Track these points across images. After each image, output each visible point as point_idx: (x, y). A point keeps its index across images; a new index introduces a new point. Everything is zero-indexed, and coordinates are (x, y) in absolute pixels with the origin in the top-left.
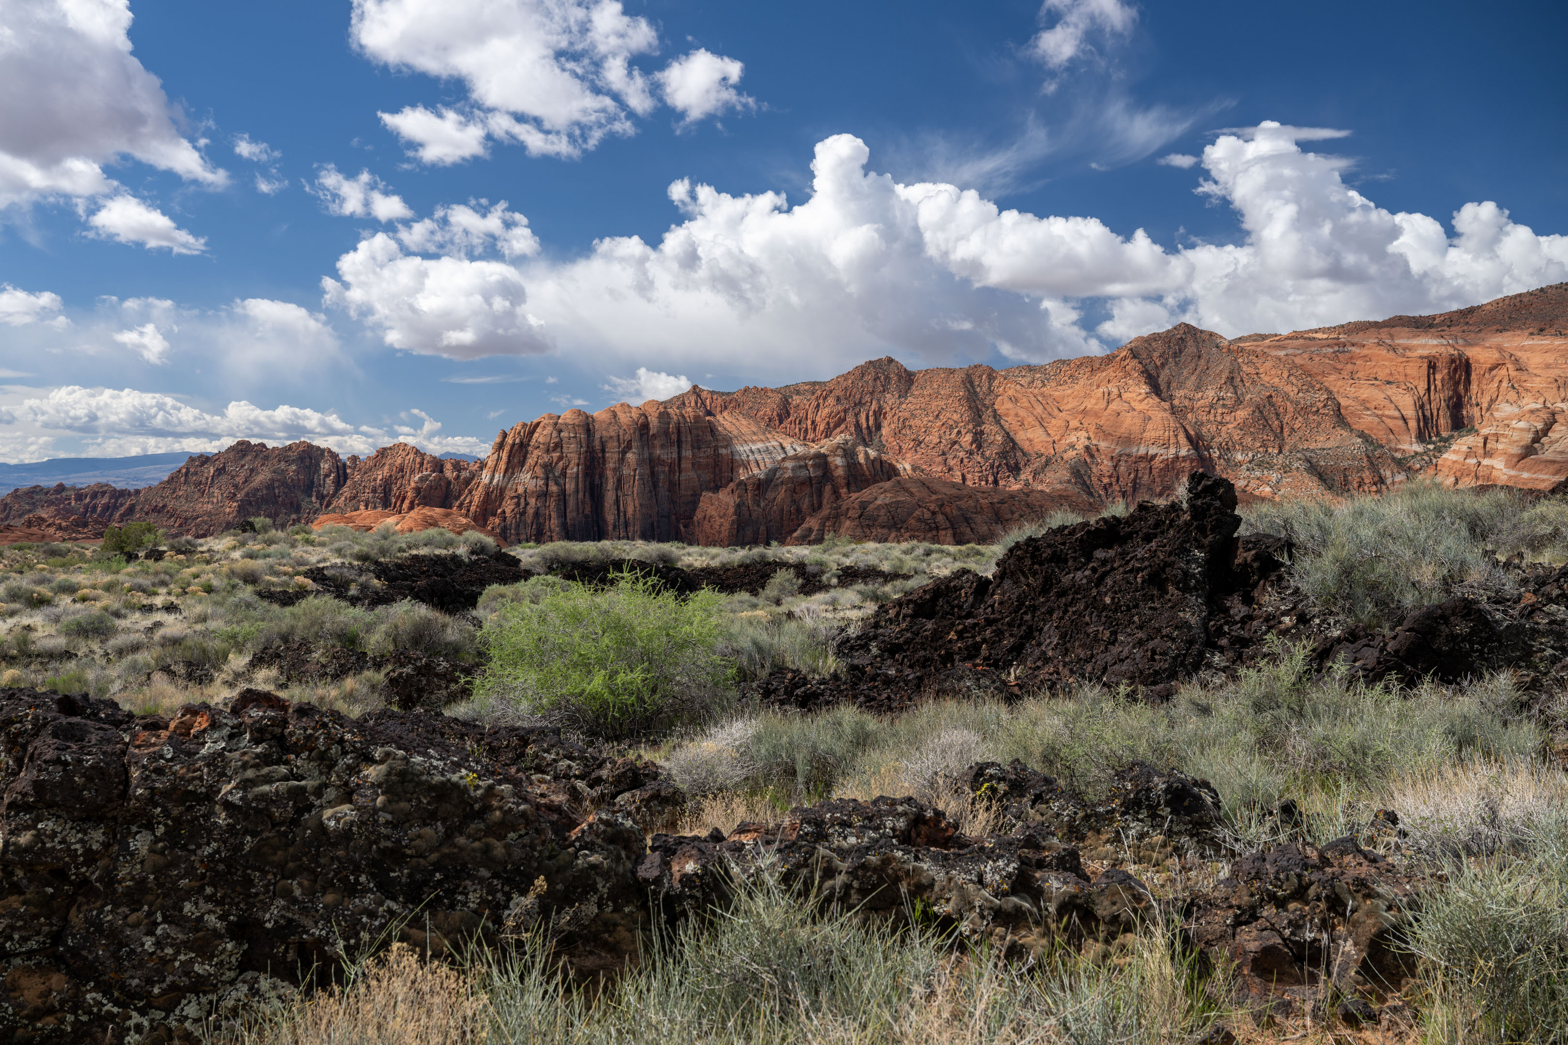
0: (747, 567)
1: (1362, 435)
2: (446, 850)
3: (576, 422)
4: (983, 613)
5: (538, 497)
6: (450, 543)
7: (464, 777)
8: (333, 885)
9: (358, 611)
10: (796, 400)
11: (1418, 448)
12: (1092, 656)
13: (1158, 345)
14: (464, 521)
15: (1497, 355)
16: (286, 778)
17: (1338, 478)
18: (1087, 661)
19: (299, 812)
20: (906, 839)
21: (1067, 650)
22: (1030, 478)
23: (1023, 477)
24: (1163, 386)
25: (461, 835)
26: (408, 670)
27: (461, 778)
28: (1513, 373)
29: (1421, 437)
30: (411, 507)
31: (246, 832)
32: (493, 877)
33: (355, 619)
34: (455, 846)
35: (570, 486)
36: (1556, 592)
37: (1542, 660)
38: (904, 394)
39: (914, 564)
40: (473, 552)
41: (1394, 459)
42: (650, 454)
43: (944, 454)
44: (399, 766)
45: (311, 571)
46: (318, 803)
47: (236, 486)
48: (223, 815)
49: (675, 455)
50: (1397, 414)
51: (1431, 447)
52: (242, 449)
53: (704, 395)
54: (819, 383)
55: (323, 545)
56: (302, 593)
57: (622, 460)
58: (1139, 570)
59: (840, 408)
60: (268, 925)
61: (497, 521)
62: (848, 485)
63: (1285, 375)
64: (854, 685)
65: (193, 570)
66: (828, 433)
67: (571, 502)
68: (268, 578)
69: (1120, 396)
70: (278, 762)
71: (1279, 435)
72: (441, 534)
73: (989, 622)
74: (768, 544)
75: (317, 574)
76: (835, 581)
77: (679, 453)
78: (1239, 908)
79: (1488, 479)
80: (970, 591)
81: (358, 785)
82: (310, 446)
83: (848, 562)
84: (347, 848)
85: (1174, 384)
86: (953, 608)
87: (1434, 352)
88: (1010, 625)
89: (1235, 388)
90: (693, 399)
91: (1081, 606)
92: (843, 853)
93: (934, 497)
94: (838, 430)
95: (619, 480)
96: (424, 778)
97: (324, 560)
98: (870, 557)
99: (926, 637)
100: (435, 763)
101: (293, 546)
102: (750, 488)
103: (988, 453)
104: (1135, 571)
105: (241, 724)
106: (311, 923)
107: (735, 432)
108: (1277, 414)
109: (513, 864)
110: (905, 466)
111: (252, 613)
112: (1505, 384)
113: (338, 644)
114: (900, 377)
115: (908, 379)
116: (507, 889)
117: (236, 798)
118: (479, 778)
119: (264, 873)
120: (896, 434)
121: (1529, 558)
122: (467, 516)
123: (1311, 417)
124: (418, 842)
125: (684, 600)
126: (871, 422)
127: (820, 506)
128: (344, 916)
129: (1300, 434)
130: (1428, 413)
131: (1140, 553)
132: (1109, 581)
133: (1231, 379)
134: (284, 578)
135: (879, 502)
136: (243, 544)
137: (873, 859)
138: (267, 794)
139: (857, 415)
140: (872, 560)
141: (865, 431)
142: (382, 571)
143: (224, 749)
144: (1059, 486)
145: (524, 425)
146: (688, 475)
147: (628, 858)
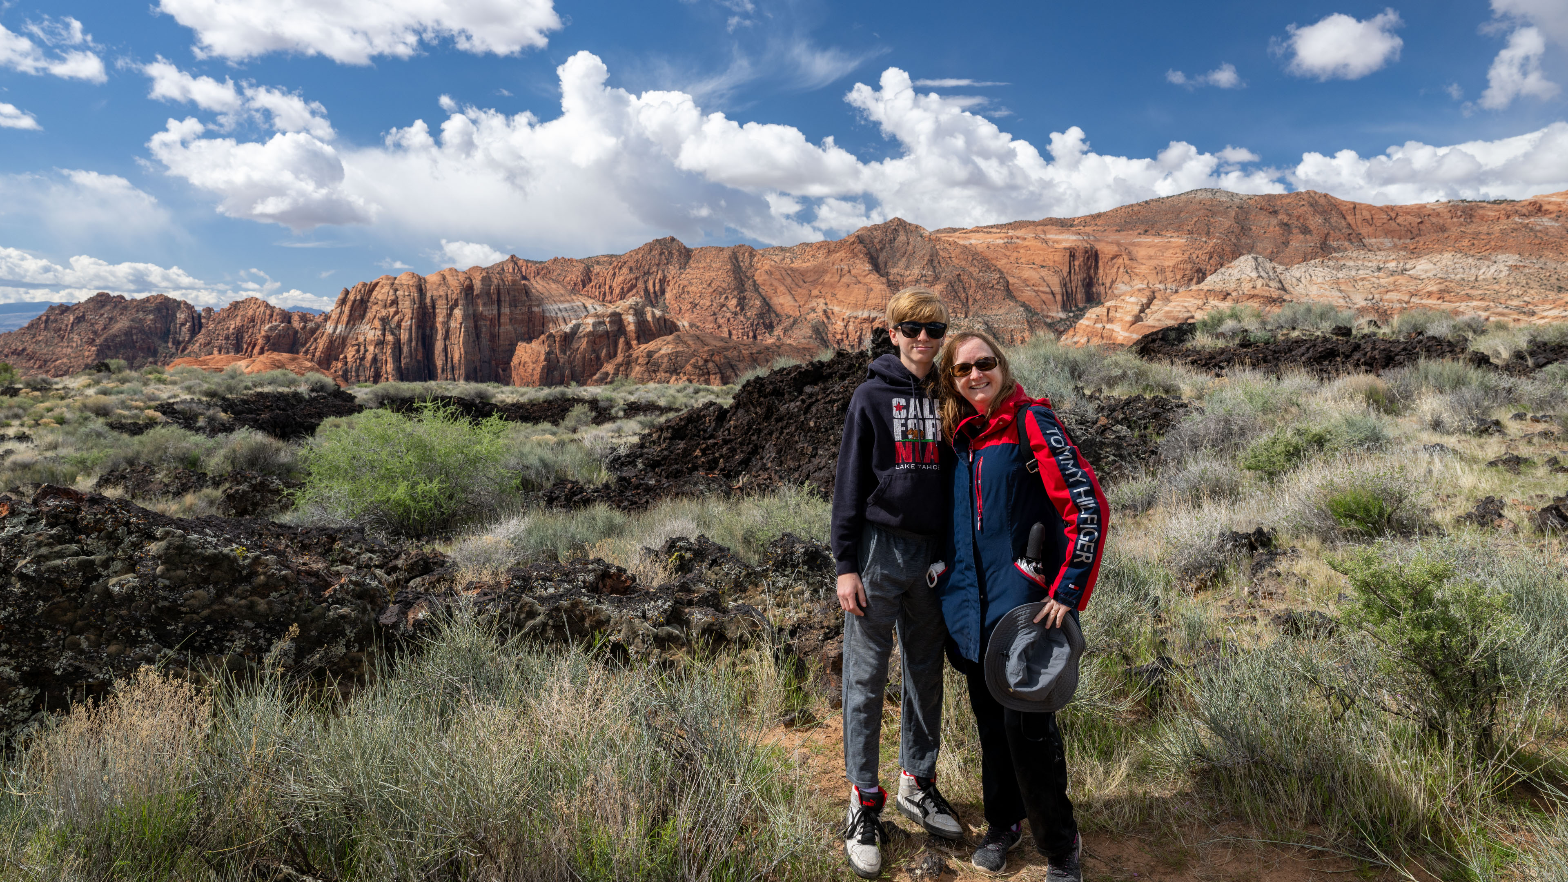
0: (550, 402)
1: (1023, 305)
2: (216, 607)
3: (411, 283)
4: (721, 434)
5: (377, 345)
6: (292, 382)
7: (235, 550)
8: (116, 638)
9: (200, 438)
10: (597, 269)
11: (1062, 315)
12: (799, 466)
13: (878, 234)
14: (309, 364)
15: (1116, 249)
16: (76, 554)
17: (1007, 337)
18: (796, 470)
19: (88, 580)
20: (593, 589)
21: (781, 462)
22: (781, 334)
23: (776, 333)
24: (882, 265)
25: (231, 595)
26: (244, 487)
27: (232, 550)
28: (1127, 262)
29: (1065, 307)
30: (262, 352)
31: (39, 597)
32: (256, 627)
33: (197, 445)
34: (225, 604)
35: (404, 336)
36: (1121, 416)
37: (1106, 464)
38: (683, 266)
39: (685, 400)
40: (312, 390)
41: (1045, 323)
42: (474, 311)
43: (715, 314)
44: (177, 541)
45: (162, 406)
46: (105, 573)
47: (95, 333)
48: (18, 585)
49: (495, 312)
50: (1048, 290)
51: (1071, 315)
52: (102, 301)
53: (520, 263)
54: (615, 256)
55: (174, 383)
56: (151, 423)
57: (449, 315)
58: (835, 401)
59: (632, 276)
60: (58, 673)
61: (340, 365)
62: (638, 338)
63: (970, 259)
64: (621, 492)
65: (47, 404)
66: (622, 296)
67: (405, 349)
68: (119, 411)
69: (849, 272)
70: (71, 541)
71: (965, 304)
72: (285, 375)
73: (726, 442)
74: (568, 385)
75: (167, 409)
76: (621, 414)
77: (499, 310)
78: (828, 628)
79: (1110, 339)
80: (713, 418)
81: (141, 558)
82: (167, 299)
83: (632, 398)
84: (129, 608)
85: (890, 264)
86: (699, 431)
87: (1073, 245)
88: (741, 444)
89: (934, 267)
90: (511, 266)
91: (793, 428)
92: (542, 600)
93: (706, 348)
94: (631, 294)
95: (447, 332)
96: (199, 551)
97: (175, 396)
98: (650, 395)
99: (678, 454)
100: (209, 539)
101: (146, 384)
102: (557, 339)
103: (749, 314)
104: (832, 402)
105: (38, 512)
106: (96, 669)
107: (546, 294)
108: (964, 289)
109: (274, 616)
110: (683, 323)
111: (102, 441)
112: (1122, 270)
113: (181, 467)
114: (680, 253)
115: (686, 254)
116: (268, 636)
117: (30, 570)
118: (248, 551)
119: (54, 630)
120: (678, 297)
121: (1106, 392)
122: (312, 360)
123: (988, 291)
124: (192, 601)
125: (477, 424)
126: (657, 288)
127: (615, 355)
128: (125, 662)
129: (981, 303)
130: (1069, 290)
131: (837, 388)
132: (814, 409)
133: (931, 261)
134: (136, 411)
135: (663, 352)
136: (97, 382)
137: (565, 603)
138: (59, 567)
139: (646, 282)
140: (652, 397)
141: (652, 295)
142: (228, 406)
143: (22, 532)
144: (803, 341)
145: (365, 285)
146: (506, 328)
147: (373, 610)
